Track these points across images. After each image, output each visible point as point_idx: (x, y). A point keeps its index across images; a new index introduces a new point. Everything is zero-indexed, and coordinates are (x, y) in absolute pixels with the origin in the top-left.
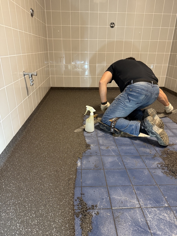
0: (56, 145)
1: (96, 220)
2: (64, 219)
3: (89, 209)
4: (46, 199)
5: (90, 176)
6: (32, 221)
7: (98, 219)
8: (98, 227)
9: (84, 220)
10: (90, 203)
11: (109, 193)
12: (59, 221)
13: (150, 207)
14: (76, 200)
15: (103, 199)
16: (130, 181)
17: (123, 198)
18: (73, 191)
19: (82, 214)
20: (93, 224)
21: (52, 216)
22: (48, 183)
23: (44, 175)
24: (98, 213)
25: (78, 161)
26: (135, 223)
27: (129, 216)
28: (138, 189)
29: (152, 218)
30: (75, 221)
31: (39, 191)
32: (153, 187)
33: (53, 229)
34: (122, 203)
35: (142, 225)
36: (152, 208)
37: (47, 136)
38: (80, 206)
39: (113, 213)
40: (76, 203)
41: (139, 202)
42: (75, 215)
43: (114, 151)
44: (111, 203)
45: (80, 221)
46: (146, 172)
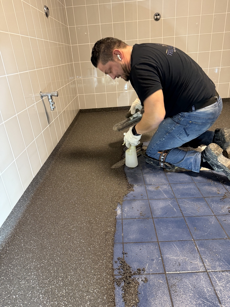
0: (88, 187)
1: (144, 290)
2: (101, 288)
3: (134, 274)
4: (77, 261)
5: (135, 227)
6: (59, 292)
7: (146, 288)
8: (147, 300)
9: (127, 289)
10: (135, 266)
11: (160, 252)
12: (93, 291)
13: (220, 271)
14: (116, 262)
15: (153, 260)
16: (190, 234)
17: (181, 258)
18: (111, 249)
19: (125, 282)
20: (140, 295)
21: (84, 284)
22: (78, 238)
23: (73, 228)
24: (146, 280)
25: (118, 208)
26: (200, 294)
27: (190, 284)
28: (201, 245)
29: (223, 287)
30: (116, 292)
31: (67, 250)
32: (223, 241)
33: (87, 302)
34: (179, 265)
35: (209, 296)
36: (222, 271)
37: (76, 176)
38: (122, 270)
39: (167, 279)
40: (116, 266)
41: (203, 263)
42: (115, 283)
43: (166, 192)
44: (164, 265)
45: (122, 290)
46: (213, 220)
